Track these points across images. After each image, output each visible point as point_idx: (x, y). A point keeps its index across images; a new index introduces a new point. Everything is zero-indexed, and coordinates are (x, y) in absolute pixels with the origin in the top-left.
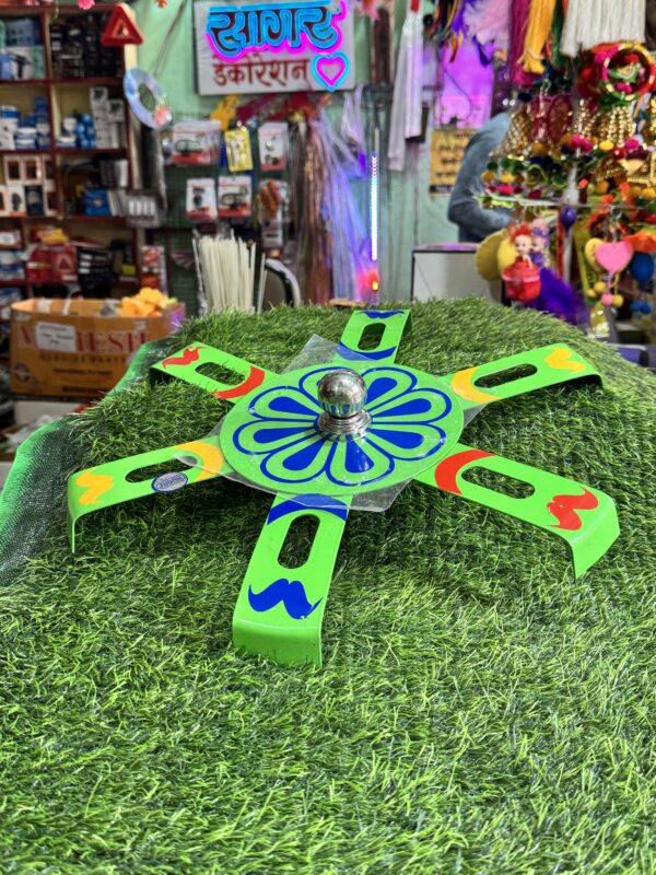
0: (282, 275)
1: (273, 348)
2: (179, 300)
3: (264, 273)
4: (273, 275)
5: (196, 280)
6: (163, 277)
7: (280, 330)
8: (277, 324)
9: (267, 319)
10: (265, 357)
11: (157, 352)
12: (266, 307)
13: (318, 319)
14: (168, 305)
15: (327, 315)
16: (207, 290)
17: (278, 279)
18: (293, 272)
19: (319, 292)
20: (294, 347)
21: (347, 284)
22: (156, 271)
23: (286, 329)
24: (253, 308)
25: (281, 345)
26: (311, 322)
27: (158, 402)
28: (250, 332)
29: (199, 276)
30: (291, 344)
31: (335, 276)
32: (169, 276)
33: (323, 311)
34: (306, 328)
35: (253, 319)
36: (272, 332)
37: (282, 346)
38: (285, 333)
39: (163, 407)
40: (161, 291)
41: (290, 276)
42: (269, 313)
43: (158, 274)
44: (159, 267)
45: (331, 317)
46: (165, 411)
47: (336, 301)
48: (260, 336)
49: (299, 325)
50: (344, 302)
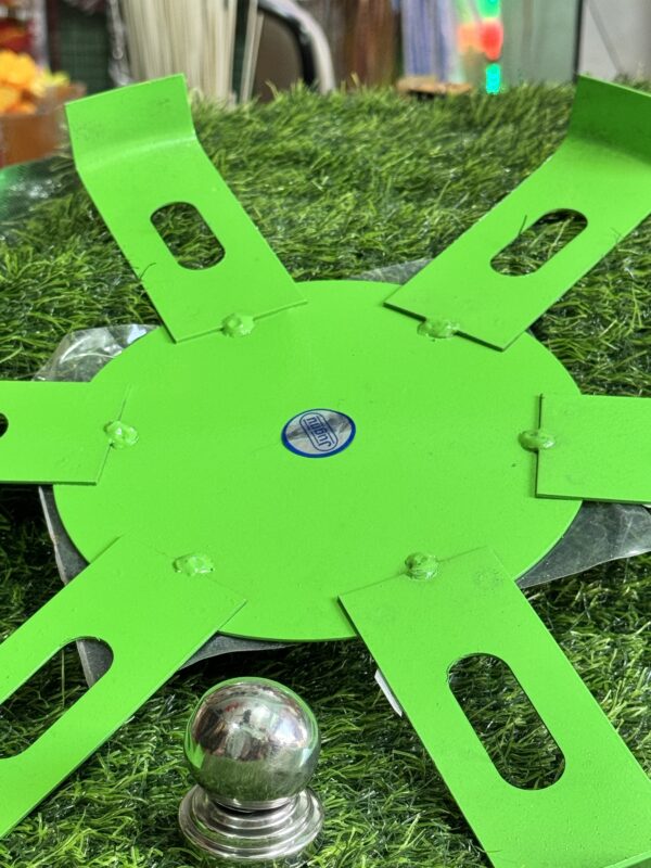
0: (293, 26)
1: (279, 182)
2: (73, 78)
3: (255, 21)
4: (274, 26)
5: (108, 38)
6: (39, 30)
7: (293, 145)
8: (287, 131)
9: (266, 119)
10: (263, 200)
11: (29, 188)
12: (262, 94)
13: (375, 119)
14: (48, 91)
15: (395, 112)
16: (134, 57)
17: (285, 36)
18: (316, 18)
19: (371, 60)
20: (325, 179)
21: (431, 44)
22: (23, 16)
23: (308, 142)
24: (233, 97)
25: (297, 177)
26: (359, 128)
27: (35, 296)
28: (229, 148)
29: (118, 28)
30: (317, 173)
31: (409, 29)
32: (51, 26)
33: (387, 105)
34: (349, 140)
35: (235, 120)
36: (276, 148)
37: (301, 179)
38: (306, 151)
39: (44, 309)
40: (35, 57)
41: (311, 28)
42: (270, 107)
43: (28, 23)
44: (30, 7)
45: (404, 117)
46: (50, 318)
47: (410, 81)
48: (251, 157)
49: (335, 132)
50: (428, 85)
